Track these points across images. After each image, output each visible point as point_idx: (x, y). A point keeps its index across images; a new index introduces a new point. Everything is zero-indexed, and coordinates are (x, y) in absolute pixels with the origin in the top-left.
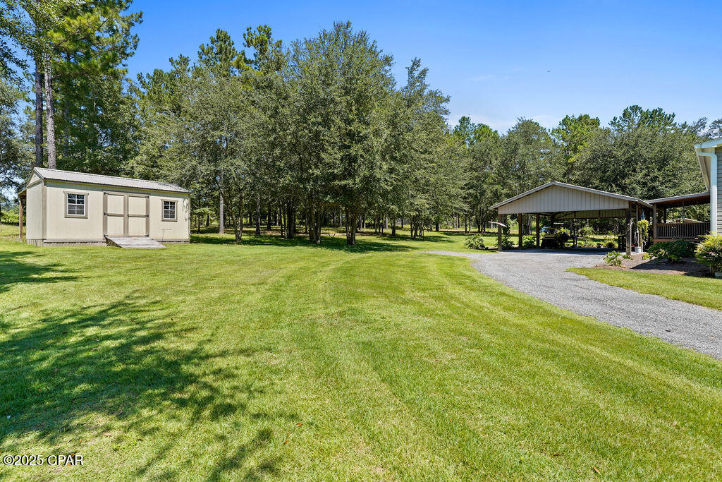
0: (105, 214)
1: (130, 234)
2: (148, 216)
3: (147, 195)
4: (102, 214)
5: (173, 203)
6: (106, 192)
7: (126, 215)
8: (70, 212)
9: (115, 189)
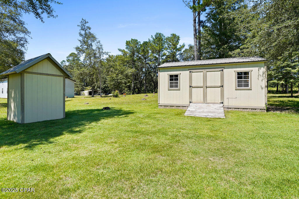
0: (190, 87)
1: (208, 101)
2: (222, 86)
3: (221, 69)
4: (189, 87)
5: (246, 73)
6: (191, 71)
7: (205, 87)
8: (171, 86)
9: (197, 68)
